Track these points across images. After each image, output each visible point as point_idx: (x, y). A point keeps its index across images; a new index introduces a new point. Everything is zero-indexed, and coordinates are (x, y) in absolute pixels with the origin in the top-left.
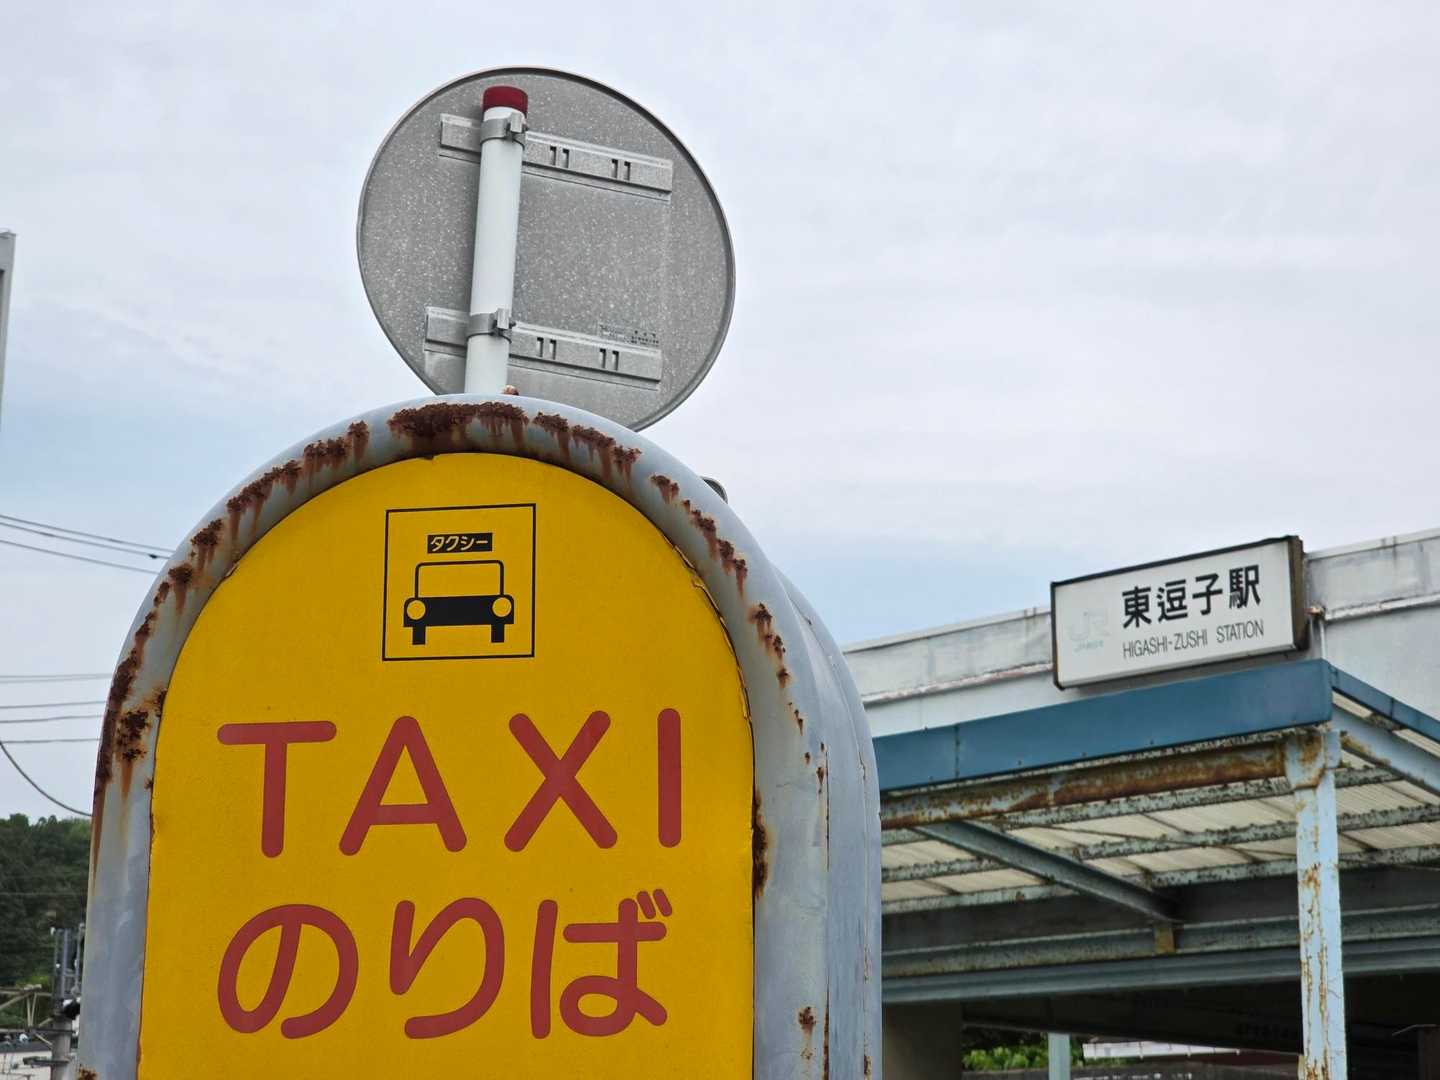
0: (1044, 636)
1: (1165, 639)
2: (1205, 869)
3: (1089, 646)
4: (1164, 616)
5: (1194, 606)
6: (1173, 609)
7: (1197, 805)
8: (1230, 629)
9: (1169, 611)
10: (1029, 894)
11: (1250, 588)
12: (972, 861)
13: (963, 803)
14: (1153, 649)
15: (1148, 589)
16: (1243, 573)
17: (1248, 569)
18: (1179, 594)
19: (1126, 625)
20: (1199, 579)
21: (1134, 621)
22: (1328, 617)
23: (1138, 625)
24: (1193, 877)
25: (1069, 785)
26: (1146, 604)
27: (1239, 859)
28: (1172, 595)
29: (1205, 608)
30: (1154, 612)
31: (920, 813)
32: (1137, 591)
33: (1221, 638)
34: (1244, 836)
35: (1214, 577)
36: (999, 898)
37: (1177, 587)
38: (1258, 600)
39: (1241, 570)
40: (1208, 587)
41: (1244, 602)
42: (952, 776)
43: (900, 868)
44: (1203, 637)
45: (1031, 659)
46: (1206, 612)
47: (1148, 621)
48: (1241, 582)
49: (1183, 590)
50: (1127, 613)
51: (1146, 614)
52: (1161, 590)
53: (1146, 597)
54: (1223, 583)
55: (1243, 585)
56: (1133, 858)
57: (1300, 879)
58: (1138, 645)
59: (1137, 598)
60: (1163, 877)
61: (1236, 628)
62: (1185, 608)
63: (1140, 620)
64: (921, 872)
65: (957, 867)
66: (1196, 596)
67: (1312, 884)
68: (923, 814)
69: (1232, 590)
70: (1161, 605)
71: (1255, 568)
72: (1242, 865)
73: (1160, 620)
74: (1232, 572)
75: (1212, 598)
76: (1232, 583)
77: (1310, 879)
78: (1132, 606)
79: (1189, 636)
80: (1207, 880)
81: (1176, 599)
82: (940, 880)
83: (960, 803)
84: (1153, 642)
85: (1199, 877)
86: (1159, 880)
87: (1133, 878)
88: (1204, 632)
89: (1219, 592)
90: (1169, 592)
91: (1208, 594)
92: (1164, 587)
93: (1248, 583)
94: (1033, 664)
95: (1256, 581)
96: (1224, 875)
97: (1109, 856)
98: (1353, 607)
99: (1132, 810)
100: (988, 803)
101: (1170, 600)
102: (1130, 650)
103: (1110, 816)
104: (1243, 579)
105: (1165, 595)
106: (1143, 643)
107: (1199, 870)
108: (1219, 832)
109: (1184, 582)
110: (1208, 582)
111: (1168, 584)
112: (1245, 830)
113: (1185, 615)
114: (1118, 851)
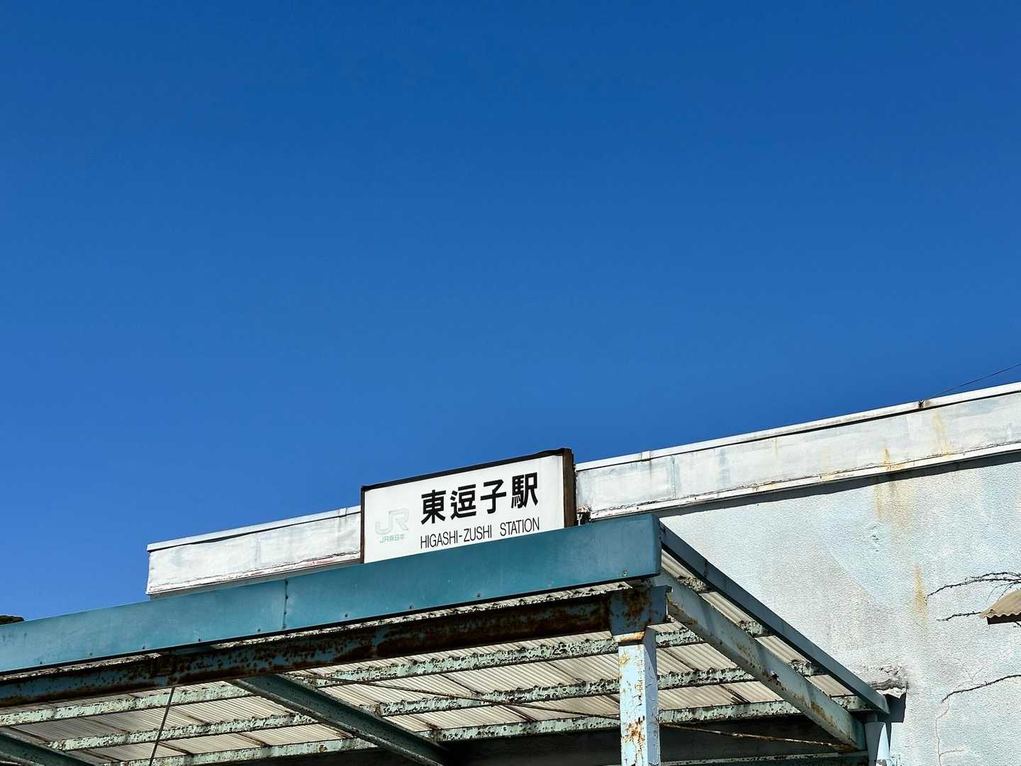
0: (353, 532)
1: (456, 533)
2: (485, 726)
3: (392, 538)
4: (455, 515)
5: (482, 506)
6: (464, 508)
7: (497, 666)
8: (511, 524)
9: (460, 510)
10: (330, 747)
11: (530, 491)
12: (285, 716)
13: (288, 655)
14: (446, 541)
15: (444, 492)
16: (524, 479)
17: (528, 476)
18: (470, 496)
19: (423, 522)
20: (486, 484)
21: (431, 518)
22: (593, 516)
23: (433, 522)
24: (473, 734)
25: (393, 638)
26: (442, 504)
27: (516, 718)
28: (463, 497)
29: (491, 508)
30: (448, 511)
31: (245, 664)
32: (434, 493)
33: (503, 532)
34: (528, 696)
35: (500, 483)
36: (305, 750)
37: (468, 491)
38: (536, 501)
39: (522, 476)
40: (494, 491)
41: (524, 503)
42: (280, 629)
43: (222, 723)
44: (488, 531)
45: (342, 550)
46: (491, 511)
47: (443, 518)
48: (522, 487)
49: (473, 493)
50: (425, 512)
51: (440, 513)
52: (454, 493)
53: (442, 499)
54: (507, 487)
55: (524, 489)
56: (426, 716)
57: (623, 733)
58: (433, 538)
59: (434, 500)
60: (447, 733)
61: (517, 524)
62: (474, 507)
63: (436, 517)
64: (240, 726)
65: (271, 722)
66: (483, 498)
67: (636, 738)
68: (248, 666)
69: (514, 493)
70: (454, 505)
71: (534, 475)
72: (517, 723)
73: (452, 517)
74: (514, 478)
75: (498, 500)
76: (514, 488)
77: (634, 733)
78: (429, 506)
79: (476, 530)
80: (486, 736)
81: (466, 500)
82: (254, 734)
83: (285, 655)
84: (446, 535)
85: (479, 733)
86: (444, 736)
87: (422, 734)
88: (490, 527)
89: (504, 494)
90: (461, 495)
91: (494, 496)
92: (457, 490)
93: (528, 487)
94: (344, 554)
95: (535, 486)
96: (501, 732)
97: (408, 713)
98: (614, 509)
99: (437, 670)
100: (313, 656)
101: (462, 501)
102: (427, 541)
103: (416, 675)
104: (524, 484)
105: (457, 498)
106: (437, 536)
107: (479, 727)
108: (506, 693)
109: (474, 486)
110: (494, 487)
111: (460, 489)
112: (530, 691)
113: (474, 514)
114: (415, 709)
